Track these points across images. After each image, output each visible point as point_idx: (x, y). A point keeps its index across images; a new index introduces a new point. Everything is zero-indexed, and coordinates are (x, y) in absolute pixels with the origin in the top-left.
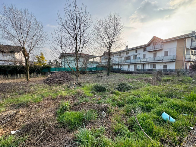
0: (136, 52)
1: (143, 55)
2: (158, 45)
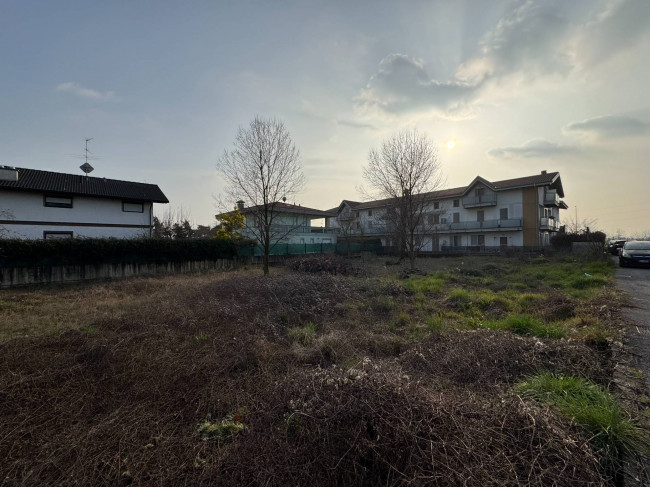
0: (436, 207)
1: (454, 214)
2: (488, 196)
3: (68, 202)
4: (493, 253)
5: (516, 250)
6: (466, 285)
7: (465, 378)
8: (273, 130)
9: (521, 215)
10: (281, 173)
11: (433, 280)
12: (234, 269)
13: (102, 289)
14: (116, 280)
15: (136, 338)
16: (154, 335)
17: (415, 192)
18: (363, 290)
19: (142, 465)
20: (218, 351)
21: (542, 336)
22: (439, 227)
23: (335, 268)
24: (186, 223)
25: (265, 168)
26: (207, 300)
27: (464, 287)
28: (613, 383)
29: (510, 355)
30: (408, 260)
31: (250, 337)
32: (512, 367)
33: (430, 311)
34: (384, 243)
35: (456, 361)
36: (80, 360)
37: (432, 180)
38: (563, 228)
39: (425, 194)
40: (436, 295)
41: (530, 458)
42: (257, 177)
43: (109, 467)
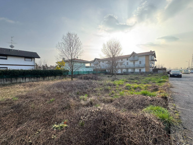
0: (122, 60)
1: (127, 63)
2: (136, 58)
3: (6, 57)
4: (137, 73)
5: (143, 73)
6: (130, 82)
7: (130, 108)
8: (74, 36)
9: (145, 63)
10: (76, 50)
11: (121, 81)
12: (62, 79)
13: (18, 86)
14: (23, 83)
15: (31, 101)
16: (37, 99)
17: (116, 56)
18: (101, 84)
19: (35, 139)
20: (58, 104)
21: (150, 96)
22: (123, 66)
23: (93, 78)
24: (46, 65)
25: (71, 48)
26: (54, 88)
27: (130, 83)
28: (168, 108)
29: (142, 101)
30: (114, 76)
31: (68, 99)
32: (143, 105)
33: (120, 90)
34: (107, 71)
35: (128, 104)
36: (12, 108)
37: (121, 53)
38: (156, 67)
39: (119, 57)
40: (122, 85)
41: (148, 128)
42: (69, 51)
43: (24, 140)
